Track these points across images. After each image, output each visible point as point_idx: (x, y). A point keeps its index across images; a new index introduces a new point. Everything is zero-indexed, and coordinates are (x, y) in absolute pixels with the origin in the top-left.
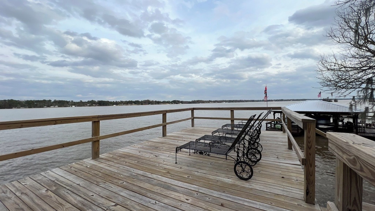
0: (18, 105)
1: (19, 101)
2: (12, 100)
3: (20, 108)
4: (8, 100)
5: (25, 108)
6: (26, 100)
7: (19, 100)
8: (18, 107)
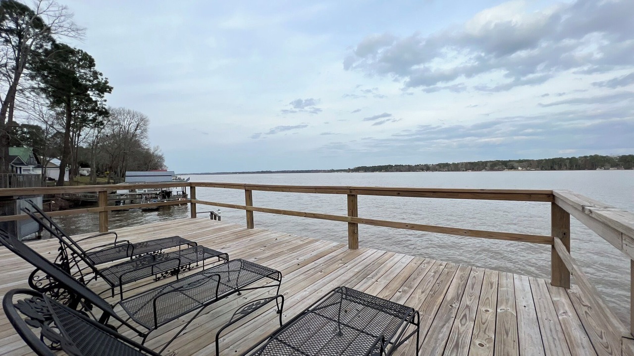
0: (607, 164)
1: (607, 156)
2: (596, 156)
3: (608, 169)
4: (591, 156)
5: (618, 169)
6: (621, 155)
7: (609, 155)
8: (606, 167)
